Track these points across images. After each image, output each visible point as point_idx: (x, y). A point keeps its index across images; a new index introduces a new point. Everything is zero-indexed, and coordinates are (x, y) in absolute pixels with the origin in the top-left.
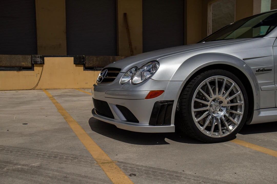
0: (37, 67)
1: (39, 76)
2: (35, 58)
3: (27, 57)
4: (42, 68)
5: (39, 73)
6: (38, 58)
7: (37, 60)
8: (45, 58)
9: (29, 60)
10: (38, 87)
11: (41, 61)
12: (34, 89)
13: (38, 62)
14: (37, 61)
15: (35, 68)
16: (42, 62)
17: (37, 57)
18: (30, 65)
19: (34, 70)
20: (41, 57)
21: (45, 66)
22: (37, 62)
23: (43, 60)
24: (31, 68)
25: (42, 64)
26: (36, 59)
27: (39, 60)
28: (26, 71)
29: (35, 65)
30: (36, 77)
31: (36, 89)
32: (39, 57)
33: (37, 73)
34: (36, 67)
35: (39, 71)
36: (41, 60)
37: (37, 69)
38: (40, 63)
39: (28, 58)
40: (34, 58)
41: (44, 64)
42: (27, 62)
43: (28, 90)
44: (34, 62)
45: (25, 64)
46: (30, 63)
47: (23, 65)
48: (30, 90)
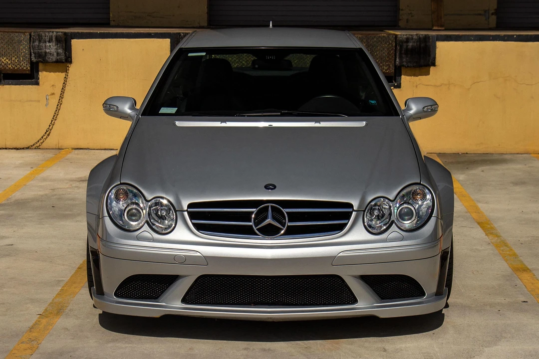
0: (46, 71)
1: (54, 101)
2: (40, 41)
3: (16, 39)
4: (63, 75)
5: (53, 94)
6: (48, 44)
7: (48, 51)
8: (75, 43)
9: (24, 48)
10: (51, 142)
11: (58, 54)
12: (38, 145)
13: (49, 56)
14: (46, 53)
15: (43, 75)
16: (63, 57)
17: (47, 40)
18: (26, 66)
19: (37, 84)
20: (58, 40)
21: (72, 68)
22: (46, 55)
23: (68, 49)
24: (29, 77)
25: (64, 61)
26: (44, 45)
27: (52, 49)
28: (12, 84)
29: (41, 66)
30: (46, 105)
31: (44, 145)
32: (54, 39)
33: (49, 94)
34: (45, 73)
35: (53, 85)
36: (60, 51)
37: (49, 78)
38: (54, 60)
39: (20, 42)
40: (37, 43)
41: (71, 62)
42: (18, 57)
43: (18, 149)
44: (35, 57)
45: (9, 62)
46: (26, 58)
47: (5, 64)
48: (23, 149)
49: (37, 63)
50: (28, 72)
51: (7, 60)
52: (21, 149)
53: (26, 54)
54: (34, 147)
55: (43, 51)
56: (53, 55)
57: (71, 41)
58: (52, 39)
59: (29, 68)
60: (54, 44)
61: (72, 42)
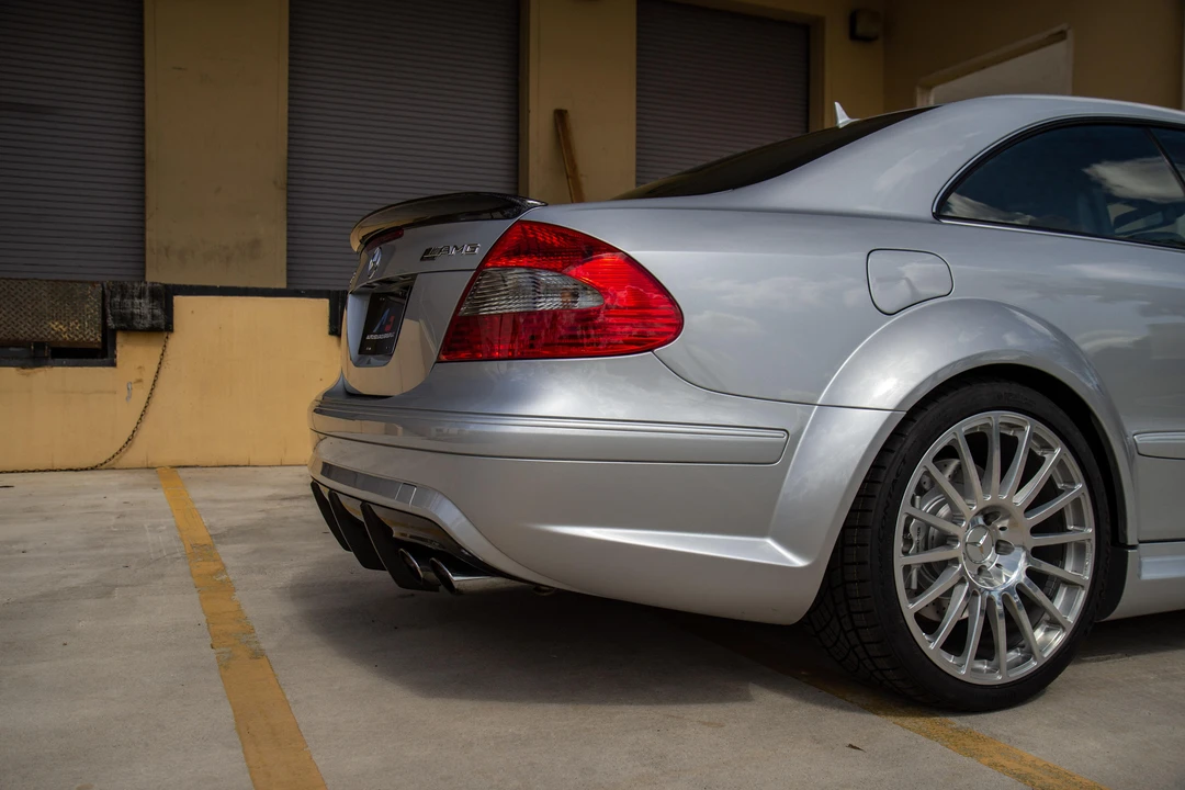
0: (130, 344)
1: (141, 395)
2: (123, 297)
3: (79, 293)
4: (160, 350)
5: (140, 381)
6: (137, 301)
7: (136, 311)
8: (178, 300)
9: (92, 307)
10: (134, 456)
11: (153, 316)
12: (111, 462)
13: (138, 319)
14: (132, 314)
15: (124, 352)
16: (162, 322)
17: (136, 293)
18: (93, 336)
19: (113, 364)
20: (154, 296)
21: (175, 341)
22: (133, 318)
23: (169, 311)
24: (100, 354)
25: (163, 327)
26: (129, 302)
27: (143, 308)
28: (69, 365)
29: (120, 338)
30: (128, 398)
31: (121, 463)
32: (147, 293)
33: (133, 380)
34: (126, 347)
35: (140, 367)
36: (158, 312)
37: (133, 355)
38: (147, 326)
39: (84, 297)
40: (117, 299)
41: (172, 331)
42: (80, 321)
43: (76, 470)
44: (114, 320)
45: (64, 330)
46: (95, 323)
47: (57, 333)
48: (86, 469)
49: (114, 332)
50: (96, 346)
51: (61, 327)
52: (82, 470)
53: (95, 317)
54: (104, 466)
55: (128, 311)
56: (145, 318)
57: (172, 299)
58: (144, 293)
59: (99, 340)
60: (147, 301)
61: (174, 301)
